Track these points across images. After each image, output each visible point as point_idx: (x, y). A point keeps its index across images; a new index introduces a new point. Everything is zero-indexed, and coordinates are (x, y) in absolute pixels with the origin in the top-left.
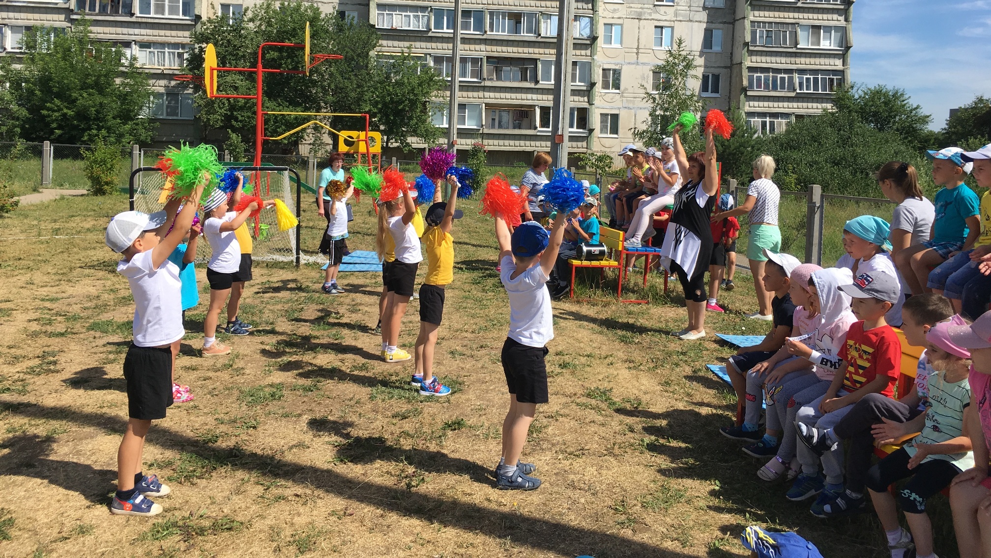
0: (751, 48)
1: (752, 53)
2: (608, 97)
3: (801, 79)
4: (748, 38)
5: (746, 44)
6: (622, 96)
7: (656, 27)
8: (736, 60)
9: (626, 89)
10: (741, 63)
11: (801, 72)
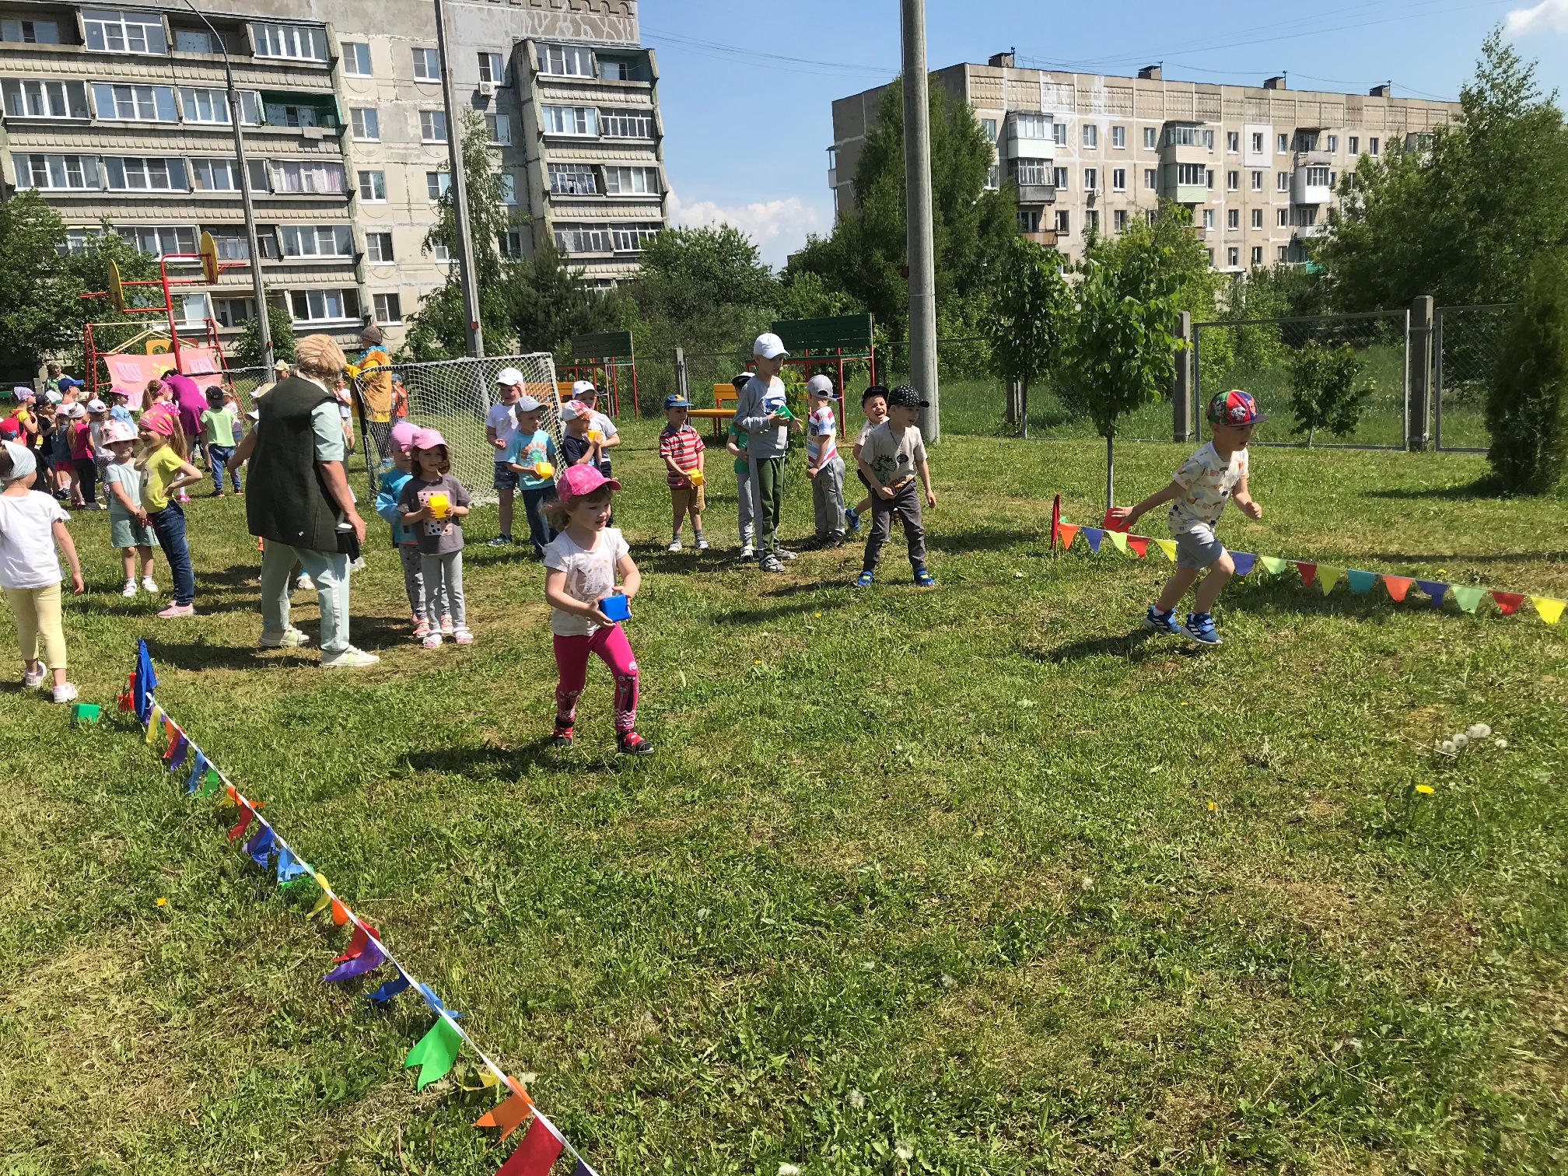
0: (553, 198)
1: (554, 204)
2: (380, 272)
3: (617, 236)
4: (548, 187)
5: (546, 194)
6: (399, 270)
7: (428, 173)
8: (537, 214)
9: (402, 259)
10: (543, 218)
11: (614, 226)
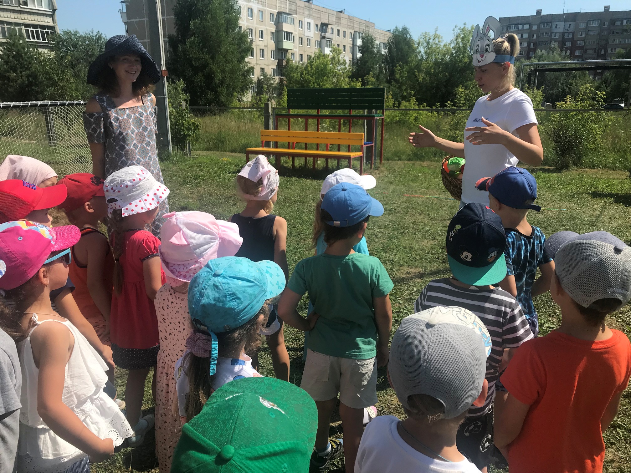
3: (27, 31)
11: (27, 26)
